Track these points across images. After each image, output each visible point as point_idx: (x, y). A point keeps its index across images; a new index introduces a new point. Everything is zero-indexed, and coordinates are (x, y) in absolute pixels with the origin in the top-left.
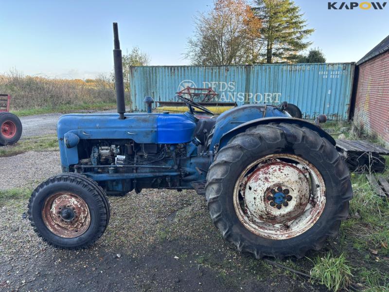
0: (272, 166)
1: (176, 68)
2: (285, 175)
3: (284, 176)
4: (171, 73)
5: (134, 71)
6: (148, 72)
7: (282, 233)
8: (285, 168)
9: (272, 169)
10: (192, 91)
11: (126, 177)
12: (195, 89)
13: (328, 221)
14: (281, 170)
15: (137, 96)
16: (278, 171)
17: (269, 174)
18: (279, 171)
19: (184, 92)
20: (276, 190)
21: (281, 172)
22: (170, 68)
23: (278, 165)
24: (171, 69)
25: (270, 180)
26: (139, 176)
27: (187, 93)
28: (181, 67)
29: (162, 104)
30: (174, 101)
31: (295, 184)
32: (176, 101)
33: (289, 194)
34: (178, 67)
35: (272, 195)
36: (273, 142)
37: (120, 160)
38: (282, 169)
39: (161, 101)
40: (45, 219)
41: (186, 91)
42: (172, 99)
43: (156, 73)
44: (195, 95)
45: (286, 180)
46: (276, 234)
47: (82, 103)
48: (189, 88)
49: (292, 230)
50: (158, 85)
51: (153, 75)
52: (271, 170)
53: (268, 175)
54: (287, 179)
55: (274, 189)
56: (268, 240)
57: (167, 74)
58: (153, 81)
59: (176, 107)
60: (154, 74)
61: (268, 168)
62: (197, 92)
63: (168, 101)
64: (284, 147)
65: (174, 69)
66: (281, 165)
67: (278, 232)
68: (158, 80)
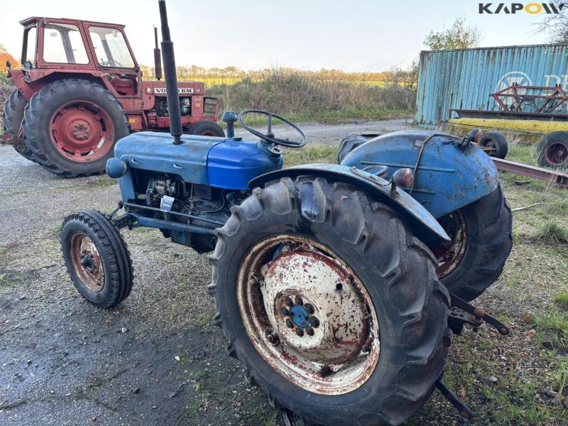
0: (297, 256)
1: (498, 51)
2: (310, 277)
3: (306, 279)
4: (488, 60)
5: (426, 58)
6: (448, 61)
7: (315, 380)
8: (314, 264)
9: (295, 260)
10: (522, 92)
11: (173, 226)
12: (528, 88)
13: (380, 390)
14: (307, 267)
15: (426, 99)
16: (301, 267)
17: (288, 269)
18: (303, 267)
19: (506, 93)
20: (294, 301)
21: (305, 270)
22: (486, 51)
23: (306, 255)
24: (489, 53)
25: (284, 280)
26: (188, 229)
27: (510, 95)
28: (508, 48)
29: (462, 113)
30: (485, 109)
31: (322, 298)
32: (490, 110)
33: (313, 315)
34: (501, 49)
35: (288, 308)
36: (280, 211)
37: (166, 203)
38: (310, 266)
39: (463, 108)
40: (74, 261)
41: (511, 92)
42: (483, 105)
43: (461, 60)
44: (526, 98)
45: (308, 287)
46: (305, 379)
47: (353, 109)
48: (515, 87)
49: (331, 381)
50: (462, 81)
51: (456, 65)
52: (292, 263)
53: (285, 270)
54: (310, 285)
55: (290, 297)
56: (288, 382)
57: (480, 62)
58: (454, 75)
59: (482, 120)
60: (458, 63)
61: (290, 258)
62: (531, 93)
63: (474, 108)
64: (297, 225)
65: (495, 53)
66: (311, 258)
67: (310, 377)
68: (463, 73)
